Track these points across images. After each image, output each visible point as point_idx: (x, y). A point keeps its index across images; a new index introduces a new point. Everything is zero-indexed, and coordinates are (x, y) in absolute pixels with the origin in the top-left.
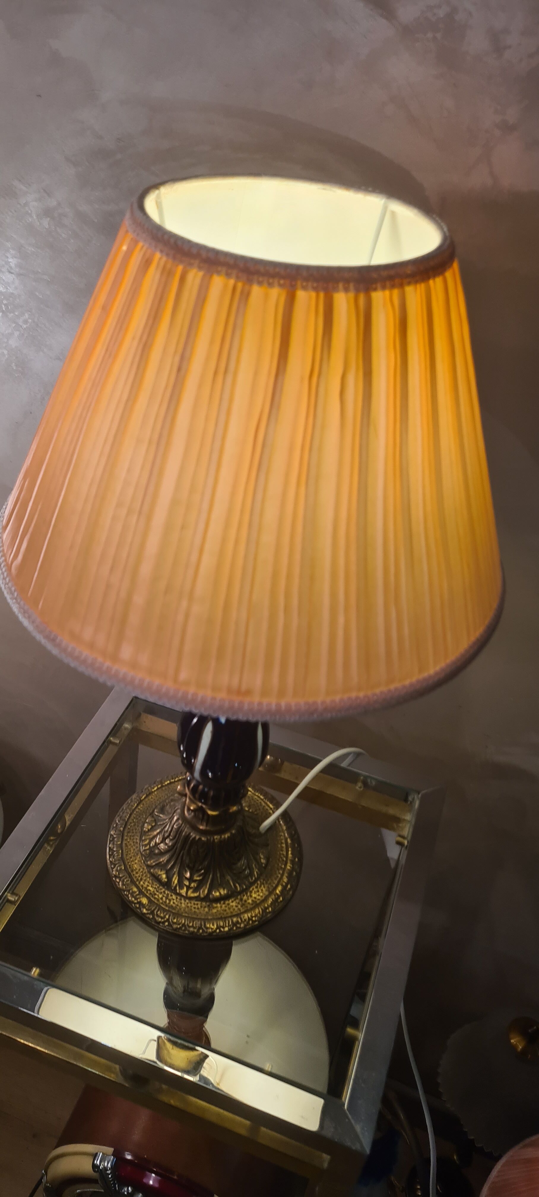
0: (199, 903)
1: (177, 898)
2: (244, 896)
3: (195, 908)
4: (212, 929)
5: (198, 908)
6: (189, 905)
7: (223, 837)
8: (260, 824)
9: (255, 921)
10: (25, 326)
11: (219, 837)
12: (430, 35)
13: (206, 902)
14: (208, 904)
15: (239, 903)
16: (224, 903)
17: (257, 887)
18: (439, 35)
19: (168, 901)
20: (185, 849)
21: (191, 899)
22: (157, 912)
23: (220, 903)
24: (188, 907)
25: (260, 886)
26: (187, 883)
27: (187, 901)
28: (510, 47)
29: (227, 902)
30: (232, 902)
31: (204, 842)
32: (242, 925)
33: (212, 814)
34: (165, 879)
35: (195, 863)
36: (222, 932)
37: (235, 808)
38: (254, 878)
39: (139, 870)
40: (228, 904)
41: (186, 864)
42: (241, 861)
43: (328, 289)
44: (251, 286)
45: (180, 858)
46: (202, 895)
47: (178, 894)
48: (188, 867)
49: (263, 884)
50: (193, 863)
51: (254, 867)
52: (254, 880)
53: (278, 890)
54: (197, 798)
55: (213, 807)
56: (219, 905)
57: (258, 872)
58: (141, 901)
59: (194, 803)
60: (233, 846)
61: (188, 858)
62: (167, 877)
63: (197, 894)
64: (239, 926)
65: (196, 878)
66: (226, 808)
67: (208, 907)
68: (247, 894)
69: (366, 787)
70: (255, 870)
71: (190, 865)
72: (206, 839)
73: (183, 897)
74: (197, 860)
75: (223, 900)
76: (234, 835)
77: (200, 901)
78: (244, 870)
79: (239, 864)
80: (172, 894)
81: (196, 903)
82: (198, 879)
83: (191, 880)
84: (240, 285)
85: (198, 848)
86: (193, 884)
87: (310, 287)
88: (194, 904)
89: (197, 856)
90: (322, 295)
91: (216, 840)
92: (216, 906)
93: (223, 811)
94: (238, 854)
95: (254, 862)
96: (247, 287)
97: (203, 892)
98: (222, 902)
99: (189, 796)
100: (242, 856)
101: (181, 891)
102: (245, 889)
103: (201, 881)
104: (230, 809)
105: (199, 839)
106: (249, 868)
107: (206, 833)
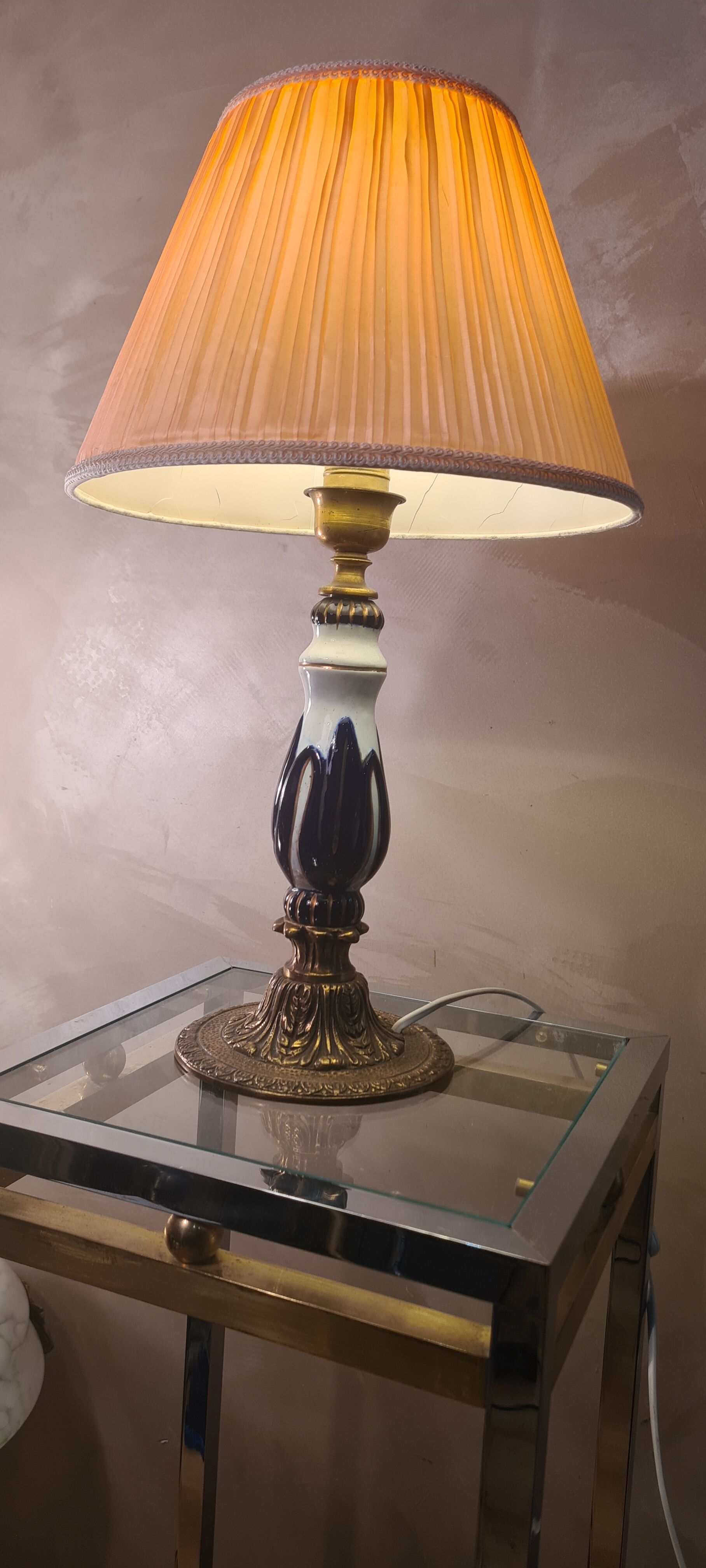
0: (300, 1071)
1: (267, 1066)
2: (364, 1071)
4: (315, 1090)
5: (297, 1075)
6: (285, 1072)
7: (334, 987)
8: (392, 1021)
9: (380, 1091)
11: (327, 987)
13: (309, 1070)
14: (311, 1072)
15: (356, 1076)
16: (335, 1074)
17: (382, 1067)
20: (281, 1011)
21: (287, 1066)
24: (283, 1073)
25: (389, 1067)
26: (283, 1050)
27: (282, 1068)
29: (339, 1073)
30: (347, 1074)
31: (307, 991)
32: (361, 1091)
33: (318, 935)
34: (252, 1050)
35: (296, 1025)
36: (329, 1094)
37: (350, 933)
38: (380, 1058)
39: (218, 1047)
40: (341, 1075)
41: (284, 1029)
42: (362, 1037)
43: (388, 77)
44: (317, 82)
45: (275, 1024)
46: (302, 1063)
47: (269, 1062)
48: (286, 1032)
49: (394, 1065)
50: (293, 1025)
51: (381, 1048)
52: (381, 1060)
53: (417, 1072)
54: (298, 920)
55: (319, 926)
56: (328, 1074)
57: (388, 1055)
58: (215, 1067)
59: (293, 926)
60: (349, 1007)
61: (285, 1018)
62: (256, 1047)
63: (296, 1062)
64: (356, 1090)
65: (296, 1044)
66: (336, 930)
67: (312, 1074)
68: (369, 1070)
69: (550, 1044)
70: (382, 1051)
71: (289, 1029)
72: (310, 987)
73: (277, 1064)
74: (298, 1021)
75: (333, 1070)
76: (350, 990)
77: (299, 1069)
78: (366, 1047)
79: (359, 1040)
80: (262, 1063)
81: (294, 1070)
82: (298, 1046)
83: (289, 1047)
84: (307, 85)
85: (298, 1000)
86: (292, 1052)
87: (371, 75)
88: (292, 1071)
89: (298, 1013)
90: (382, 81)
91: (325, 989)
92: (323, 1075)
93: (332, 932)
94: (357, 1026)
95: (382, 1044)
96: (313, 85)
97: (305, 1060)
98: (332, 1073)
99: (287, 923)
100: (363, 1030)
101: (276, 1059)
102: (367, 1064)
103: (304, 1048)
104: (341, 933)
105: (299, 988)
106: (373, 1046)
107: (312, 980)
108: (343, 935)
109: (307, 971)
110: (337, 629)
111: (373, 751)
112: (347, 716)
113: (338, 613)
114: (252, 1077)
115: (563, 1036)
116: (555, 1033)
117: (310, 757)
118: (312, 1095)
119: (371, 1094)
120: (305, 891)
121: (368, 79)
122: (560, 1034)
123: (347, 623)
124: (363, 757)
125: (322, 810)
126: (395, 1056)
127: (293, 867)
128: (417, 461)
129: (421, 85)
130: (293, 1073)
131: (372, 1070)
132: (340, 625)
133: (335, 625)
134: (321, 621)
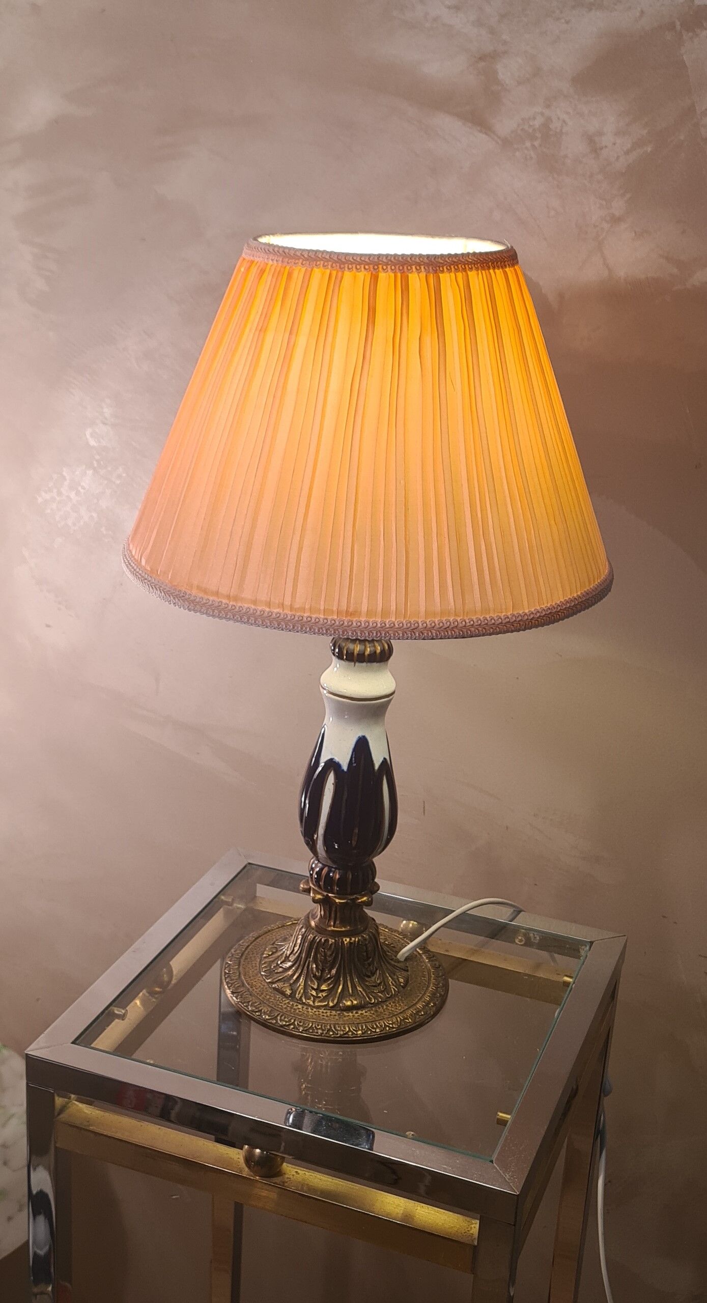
0: (329, 1011)
1: (303, 1007)
2: (379, 1008)
3: (323, 1016)
4: (343, 1031)
5: (327, 1016)
6: (317, 1013)
7: (353, 939)
8: (397, 952)
9: (393, 1028)
10: (118, 482)
11: (348, 940)
12: (528, 144)
13: (336, 1011)
14: (338, 1012)
15: (373, 1014)
16: (357, 1013)
17: (393, 1003)
18: (536, 143)
19: (292, 1010)
20: (310, 958)
21: (318, 1007)
22: (281, 1017)
23: (352, 1013)
24: (316, 1015)
25: (398, 1002)
26: (314, 993)
27: (315, 1010)
28: (606, 147)
29: (360, 1012)
30: (366, 1012)
31: (332, 944)
32: (378, 1030)
33: (340, 903)
34: (288, 992)
35: (323, 971)
36: (354, 1036)
37: (365, 899)
38: (390, 994)
39: (260, 987)
40: (362, 1014)
41: (313, 973)
42: (375, 976)
43: (404, 272)
44: (343, 272)
45: (305, 968)
46: (331, 1004)
47: (304, 1004)
48: (315, 976)
49: (402, 1000)
50: (321, 971)
51: (391, 984)
52: (391, 995)
53: (419, 1006)
54: (322, 887)
55: (340, 895)
56: (351, 1014)
57: (396, 989)
58: (262, 1009)
59: (319, 893)
60: (365, 954)
61: (314, 966)
62: (292, 989)
63: (326, 1003)
64: (374, 1030)
65: (324, 987)
66: (354, 897)
67: (339, 1014)
68: (383, 1007)
69: (528, 943)
70: (392, 986)
71: (317, 974)
72: (333, 941)
73: (310, 1006)
74: (324, 967)
75: (355, 1010)
76: (365, 940)
77: (329, 1010)
78: (379, 984)
79: (373, 978)
80: (298, 1004)
81: (325, 1011)
82: (326, 988)
83: (318, 990)
84: (334, 273)
85: (325, 951)
86: (321, 994)
87: (389, 270)
88: (323, 1012)
89: (325, 962)
90: (399, 275)
91: (345, 942)
92: (347, 1014)
93: (351, 900)
94: (371, 967)
95: (391, 980)
96: (340, 274)
97: (333, 1001)
98: (354, 1012)
99: (313, 888)
100: (377, 969)
101: (308, 1001)
102: (381, 1002)
103: (330, 991)
104: (358, 899)
105: (325, 941)
106: (385, 984)
107: (334, 934)
108: (360, 901)
109: (331, 926)
110: (355, 666)
111: (385, 759)
112: (363, 735)
113: (356, 652)
114: (293, 1021)
115: (538, 938)
116: (532, 935)
117: (332, 768)
118: (341, 1037)
119: (386, 1033)
120: (329, 867)
121: (387, 273)
122: (536, 936)
123: (362, 662)
124: (377, 767)
125: (343, 812)
126: (402, 989)
127: (318, 850)
128: (430, 634)
129: (432, 275)
130: (324, 1014)
131: (385, 1007)
132: (357, 664)
133: (353, 663)
134: (340, 657)
